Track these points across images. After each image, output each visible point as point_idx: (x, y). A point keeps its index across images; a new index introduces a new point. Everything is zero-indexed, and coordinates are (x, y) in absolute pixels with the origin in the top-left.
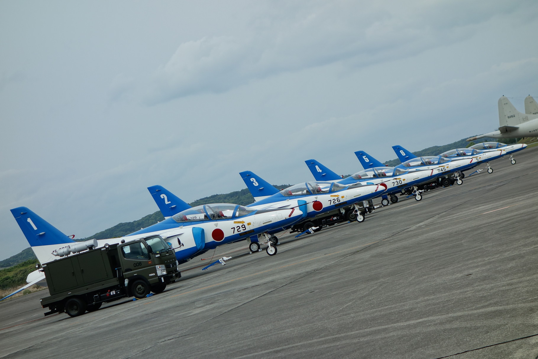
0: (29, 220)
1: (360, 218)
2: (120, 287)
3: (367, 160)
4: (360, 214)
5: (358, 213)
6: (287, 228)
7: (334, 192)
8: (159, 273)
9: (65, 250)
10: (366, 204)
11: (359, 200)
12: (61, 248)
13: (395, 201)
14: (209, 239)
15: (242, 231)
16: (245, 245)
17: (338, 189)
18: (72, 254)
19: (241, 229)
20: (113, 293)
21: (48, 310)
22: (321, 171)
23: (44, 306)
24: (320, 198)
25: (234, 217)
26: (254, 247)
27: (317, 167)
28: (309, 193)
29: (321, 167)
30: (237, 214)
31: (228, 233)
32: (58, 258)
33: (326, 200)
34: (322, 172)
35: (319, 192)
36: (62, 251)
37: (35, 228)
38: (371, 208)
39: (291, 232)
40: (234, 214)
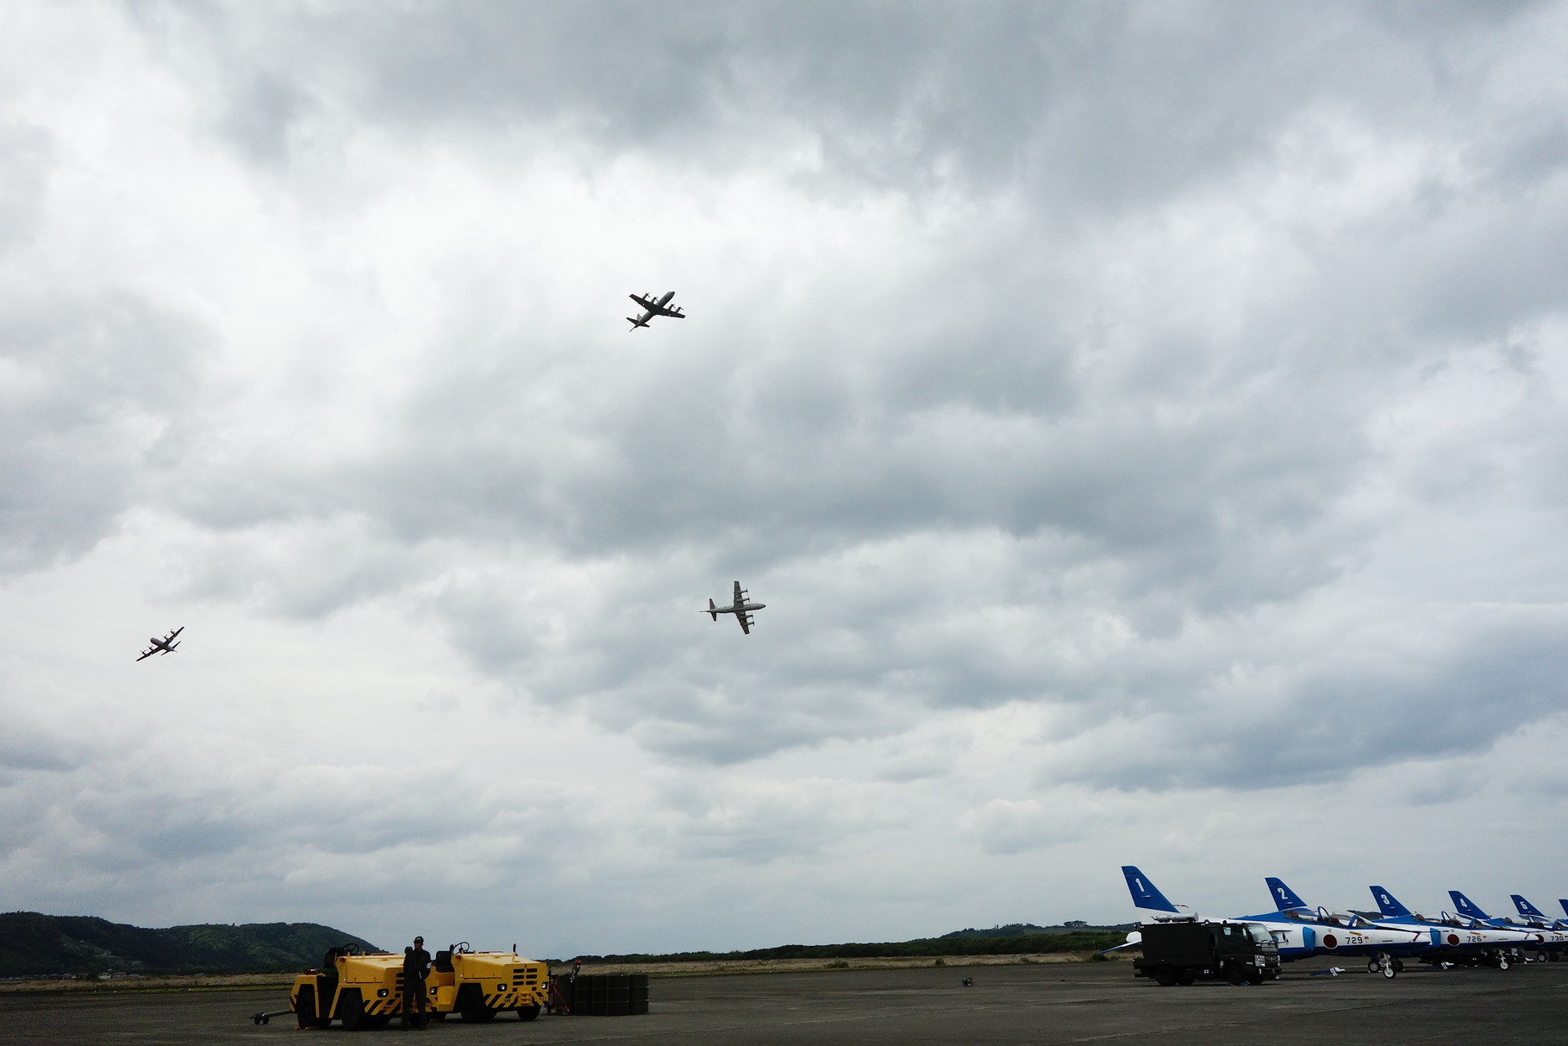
0: (1138, 880)
1: (1504, 966)
2: (1214, 967)
3: (1525, 907)
4: (1505, 960)
5: (1503, 959)
6: (1415, 955)
7: (1475, 929)
8: (1257, 964)
9: (1165, 917)
10: (1514, 952)
11: (1507, 945)
12: (1163, 914)
13: (1554, 959)
14: (1320, 943)
15: (1358, 944)
16: (1362, 963)
17: (1480, 927)
18: (1171, 922)
19: (1357, 941)
20: (1206, 972)
21: (1138, 971)
22: (1466, 906)
23: (1136, 968)
24: (1457, 932)
25: (1350, 927)
26: (1374, 967)
27: (1462, 900)
28: (1444, 923)
29: (1467, 901)
30: (1354, 925)
31: (1341, 942)
32: (1157, 922)
33: (1464, 936)
34: (1467, 908)
35: (1456, 924)
36: (1161, 917)
37: (1143, 890)
38: (1521, 959)
39: (1420, 962)
40: (1351, 924)
